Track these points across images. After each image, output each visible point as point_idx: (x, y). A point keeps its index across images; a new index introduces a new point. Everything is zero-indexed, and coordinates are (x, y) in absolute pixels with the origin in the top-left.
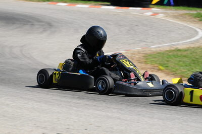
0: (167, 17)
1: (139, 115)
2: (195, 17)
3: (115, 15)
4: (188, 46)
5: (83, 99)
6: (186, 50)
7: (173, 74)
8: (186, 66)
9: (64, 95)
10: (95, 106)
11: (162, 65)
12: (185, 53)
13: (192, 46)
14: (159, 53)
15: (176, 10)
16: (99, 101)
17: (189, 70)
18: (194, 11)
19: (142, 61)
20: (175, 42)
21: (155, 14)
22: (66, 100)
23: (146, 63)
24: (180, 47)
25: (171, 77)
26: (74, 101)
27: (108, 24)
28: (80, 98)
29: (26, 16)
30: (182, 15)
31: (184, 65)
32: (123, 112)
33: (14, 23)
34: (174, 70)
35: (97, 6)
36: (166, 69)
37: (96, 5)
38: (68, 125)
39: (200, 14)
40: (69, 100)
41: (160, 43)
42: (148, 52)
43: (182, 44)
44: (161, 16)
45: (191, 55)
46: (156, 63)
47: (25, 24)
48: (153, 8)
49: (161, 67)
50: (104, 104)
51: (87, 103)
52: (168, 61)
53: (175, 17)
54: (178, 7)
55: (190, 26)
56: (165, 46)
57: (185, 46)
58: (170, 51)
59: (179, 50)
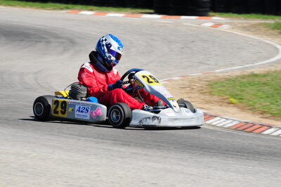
0: (233, 28)
1: (210, 167)
2: (273, 29)
3: (161, 26)
4: (267, 70)
5: (129, 145)
6: (265, 76)
7: (250, 109)
8: (268, 97)
9: (102, 141)
10: (145, 155)
11: (234, 96)
12: (264, 80)
13: (273, 69)
14: (227, 80)
15: (245, 19)
16: (151, 148)
17: (272, 104)
18: (272, 20)
19: (205, 91)
20: (248, 64)
21: (218, 25)
22: (106, 147)
23: (211, 94)
24: (256, 71)
25: (248, 113)
26: (116, 148)
27: (152, 39)
28: (124, 145)
29: (38, 30)
30: (254, 26)
31: (264, 96)
32: (186, 163)
33: (22, 40)
34: (251, 103)
35: (135, 15)
36: (240, 102)
37: (133, 13)
38: (113, 182)
39: (279, 24)
40: (110, 148)
41: (227, 66)
42: (212, 78)
43: (259, 67)
44: (225, 27)
45: (273, 83)
46: (226, 95)
47: (37, 42)
48: (214, 16)
49: (232, 100)
50: (159, 153)
51: (135, 151)
52: (242, 91)
53: (245, 28)
54: (248, 15)
55: (267, 42)
56: (235, 70)
57: (262, 69)
58: (243, 77)
59: (256, 75)
